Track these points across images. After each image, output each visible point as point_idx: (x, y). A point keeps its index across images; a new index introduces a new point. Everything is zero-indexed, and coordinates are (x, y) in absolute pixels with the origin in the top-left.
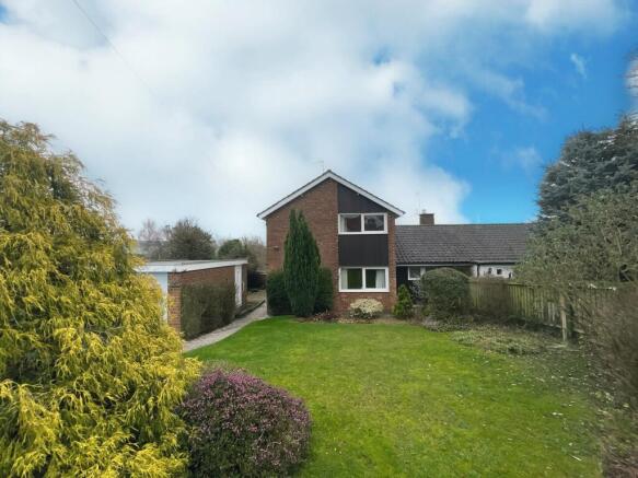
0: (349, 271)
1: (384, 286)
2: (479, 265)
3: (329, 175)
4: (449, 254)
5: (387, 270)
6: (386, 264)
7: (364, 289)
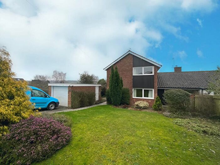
0: (137, 90)
1: (152, 97)
2: (202, 89)
3: (130, 52)
4: (186, 85)
5: (153, 90)
6: (153, 88)
7: (143, 98)
